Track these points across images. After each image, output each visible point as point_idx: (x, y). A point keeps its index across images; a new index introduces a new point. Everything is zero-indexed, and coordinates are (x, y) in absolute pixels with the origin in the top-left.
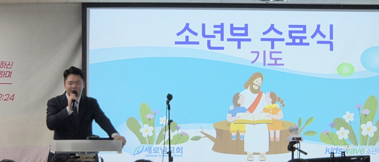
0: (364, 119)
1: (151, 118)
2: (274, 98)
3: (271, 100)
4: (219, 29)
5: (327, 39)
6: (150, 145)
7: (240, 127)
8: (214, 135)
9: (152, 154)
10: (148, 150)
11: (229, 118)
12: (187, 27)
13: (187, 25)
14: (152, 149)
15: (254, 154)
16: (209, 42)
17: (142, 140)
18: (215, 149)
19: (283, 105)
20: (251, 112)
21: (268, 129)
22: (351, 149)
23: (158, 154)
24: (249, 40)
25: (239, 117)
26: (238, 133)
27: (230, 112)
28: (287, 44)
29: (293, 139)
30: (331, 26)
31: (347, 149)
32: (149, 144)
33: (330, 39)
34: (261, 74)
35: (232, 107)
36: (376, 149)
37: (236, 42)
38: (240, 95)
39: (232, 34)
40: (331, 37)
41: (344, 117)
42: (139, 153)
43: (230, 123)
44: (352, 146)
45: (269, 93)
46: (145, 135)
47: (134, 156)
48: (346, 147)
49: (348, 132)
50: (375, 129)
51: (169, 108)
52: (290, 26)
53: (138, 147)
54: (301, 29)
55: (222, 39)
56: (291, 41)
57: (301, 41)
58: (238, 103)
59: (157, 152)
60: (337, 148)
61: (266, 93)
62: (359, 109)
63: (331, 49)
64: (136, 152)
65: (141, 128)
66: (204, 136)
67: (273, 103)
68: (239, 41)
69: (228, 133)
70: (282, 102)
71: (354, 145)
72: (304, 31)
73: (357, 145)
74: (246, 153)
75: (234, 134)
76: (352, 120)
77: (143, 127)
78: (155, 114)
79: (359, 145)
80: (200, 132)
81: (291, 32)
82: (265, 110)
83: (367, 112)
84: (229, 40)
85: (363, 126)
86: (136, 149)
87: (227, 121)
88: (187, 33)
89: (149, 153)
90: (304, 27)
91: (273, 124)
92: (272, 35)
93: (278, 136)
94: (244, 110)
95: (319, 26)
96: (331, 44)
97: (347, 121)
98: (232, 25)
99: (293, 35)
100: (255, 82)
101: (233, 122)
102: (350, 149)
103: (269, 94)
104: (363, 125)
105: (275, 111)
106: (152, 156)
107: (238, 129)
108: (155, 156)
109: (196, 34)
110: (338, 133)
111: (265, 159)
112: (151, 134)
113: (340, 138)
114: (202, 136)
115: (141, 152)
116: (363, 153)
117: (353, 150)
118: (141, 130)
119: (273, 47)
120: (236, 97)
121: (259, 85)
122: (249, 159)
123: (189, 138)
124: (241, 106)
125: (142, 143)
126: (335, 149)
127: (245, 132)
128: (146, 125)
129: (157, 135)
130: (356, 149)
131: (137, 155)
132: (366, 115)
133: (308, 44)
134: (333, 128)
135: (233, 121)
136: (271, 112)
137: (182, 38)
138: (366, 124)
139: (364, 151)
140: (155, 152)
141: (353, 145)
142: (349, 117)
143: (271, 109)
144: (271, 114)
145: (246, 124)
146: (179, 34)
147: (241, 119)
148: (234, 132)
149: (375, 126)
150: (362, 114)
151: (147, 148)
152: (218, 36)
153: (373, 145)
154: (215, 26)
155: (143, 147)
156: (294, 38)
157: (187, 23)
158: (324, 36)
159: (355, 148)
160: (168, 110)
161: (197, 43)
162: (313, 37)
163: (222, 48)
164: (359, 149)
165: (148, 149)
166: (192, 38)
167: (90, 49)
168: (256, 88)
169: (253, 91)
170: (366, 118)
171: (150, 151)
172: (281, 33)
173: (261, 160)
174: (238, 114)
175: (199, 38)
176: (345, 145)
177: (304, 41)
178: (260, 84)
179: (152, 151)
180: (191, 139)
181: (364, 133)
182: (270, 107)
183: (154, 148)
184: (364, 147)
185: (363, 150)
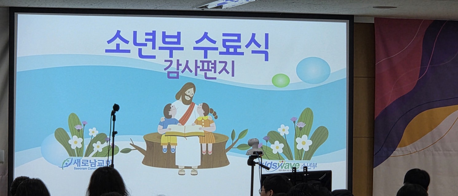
0: (299, 132)
1: (80, 129)
2: (207, 109)
3: (203, 112)
4: (151, 37)
5: (263, 48)
6: (79, 158)
7: (172, 140)
8: (144, 147)
9: (81, 167)
10: (77, 163)
11: (160, 130)
12: (118, 35)
13: (119, 32)
14: (81, 161)
15: (186, 167)
16: (140, 50)
17: (71, 152)
18: (145, 162)
19: (216, 118)
20: (183, 124)
21: (200, 142)
22: (286, 164)
23: (87, 167)
24: (182, 49)
25: (170, 129)
26: (169, 146)
27: (161, 123)
28: (221, 53)
29: (254, 153)
30: (267, 35)
31: (282, 164)
32: (78, 156)
33: (265, 49)
34: (194, 85)
35: (163, 119)
36: (311, 164)
37: (168, 51)
38: (171, 106)
39: (164, 42)
40: (267, 47)
41: (279, 130)
42: (67, 166)
43: (161, 135)
44: (287, 161)
45: (202, 104)
46: (73, 147)
47: (63, 169)
48: (280, 162)
49: (282, 145)
50: (310, 143)
51: (114, 120)
52: (224, 35)
53: (67, 160)
54: (236, 38)
55: (154, 48)
56: (224, 50)
57: (235, 50)
58: (170, 114)
59: (86, 165)
60: (272, 162)
61: (198, 105)
62: (294, 122)
63: (267, 59)
64: (65, 165)
65: (70, 139)
66: (135, 148)
67: (206, 114)
68: (171, 50)
69: (159, 146)
70: (215, 114)
71: (289, 159)
72: (239, 40)
73: (292, 159)
74: (177, 167)
75: (165, 147)
76: (287, 133)
77: (72, 139)
78: (84, 125)
79: (294, 159)
80: (130, 144)
81: (224, 41)
82: (197, 122)
83: (302, 125)
84: (161, 48)
85: (298, 140)
86: (65, 161)
87: (158, 133)
88: (118, 40)
89: (78, 166)
90: (239, 36)
91: (206, 137)
92: (206, 43)
93: (210, 149)
94: (175, 122)
95: (254, 35)
96: (266, 54)
97: (282, 134)
98: (164, 33)
99: (227, 44)
100: (187, 92)
101: (165, 135)
102: (284, 164)
103: (202, 106)
104: (298, 138)
105: (207, 123)
106: (81, 169)
107: (169, 142)
108: (84, 169)
109: (127, 42)
110: (272, 146)
111: (196, 173)
112: (80, 146)
113: (275, 152)
114: (132, 149)
115: (70, 164)
116: (298, 168)
117: (287, 165)
118: (70, 142)
119: (206, 56)
120: (168, 108)
121: (191, 96)
122: (180, 173)
123: (119, 150)
124: (172, 118)
125: (71, 155)
126: (269, 163)
127: (176, 144)
128: (75, 137)
129: (86, 147)
130: (291, 164)
131: (66, 167)
132: (301, 128)
133: (242, 54)
134: (267, 141)
135: (164, 133)
136: (203, 124)
137: (113, 46)
138: (301, 138)
139: (299, 166)
140: (84, 165)
141: (287, 159)
142: (284, 130)
143: (203, 121)
144: (203, 126)
145: (177, 137)
146: (109, 42)
147: (171, 131)
148: (165, 144)
149: (310, 139)
150: (297, 126)
151: (75, 160)
152: (150, 44)
153: (308, 160)
154: (147, 34)
155: (71, 159)
156: (228, 47)
157: (118, 31)
158: (259, 46)
159: (289, 163)
160: (112, 122)
161: (128, 51)
162: (247, 46)
163: (154, 57)
164: (294, 164)
165: (77, 161)
166: (123, 46)
167: (18, 56)
168: (188, 98)
169: (185, 102)
170: (301, 131)
171: (79, 163)
172: (214, 42)
173: (192, 174)
174: (169, 126)
175: (130, 46)
176: (280, 159)
177: (239, 50)
178: (192, 94)
179: (81, 164)
180: (121, 152)
181: (299, 147)
182: (203, 119)
183: (82, 160)
184: (298, 161)
185: (297, 165)
